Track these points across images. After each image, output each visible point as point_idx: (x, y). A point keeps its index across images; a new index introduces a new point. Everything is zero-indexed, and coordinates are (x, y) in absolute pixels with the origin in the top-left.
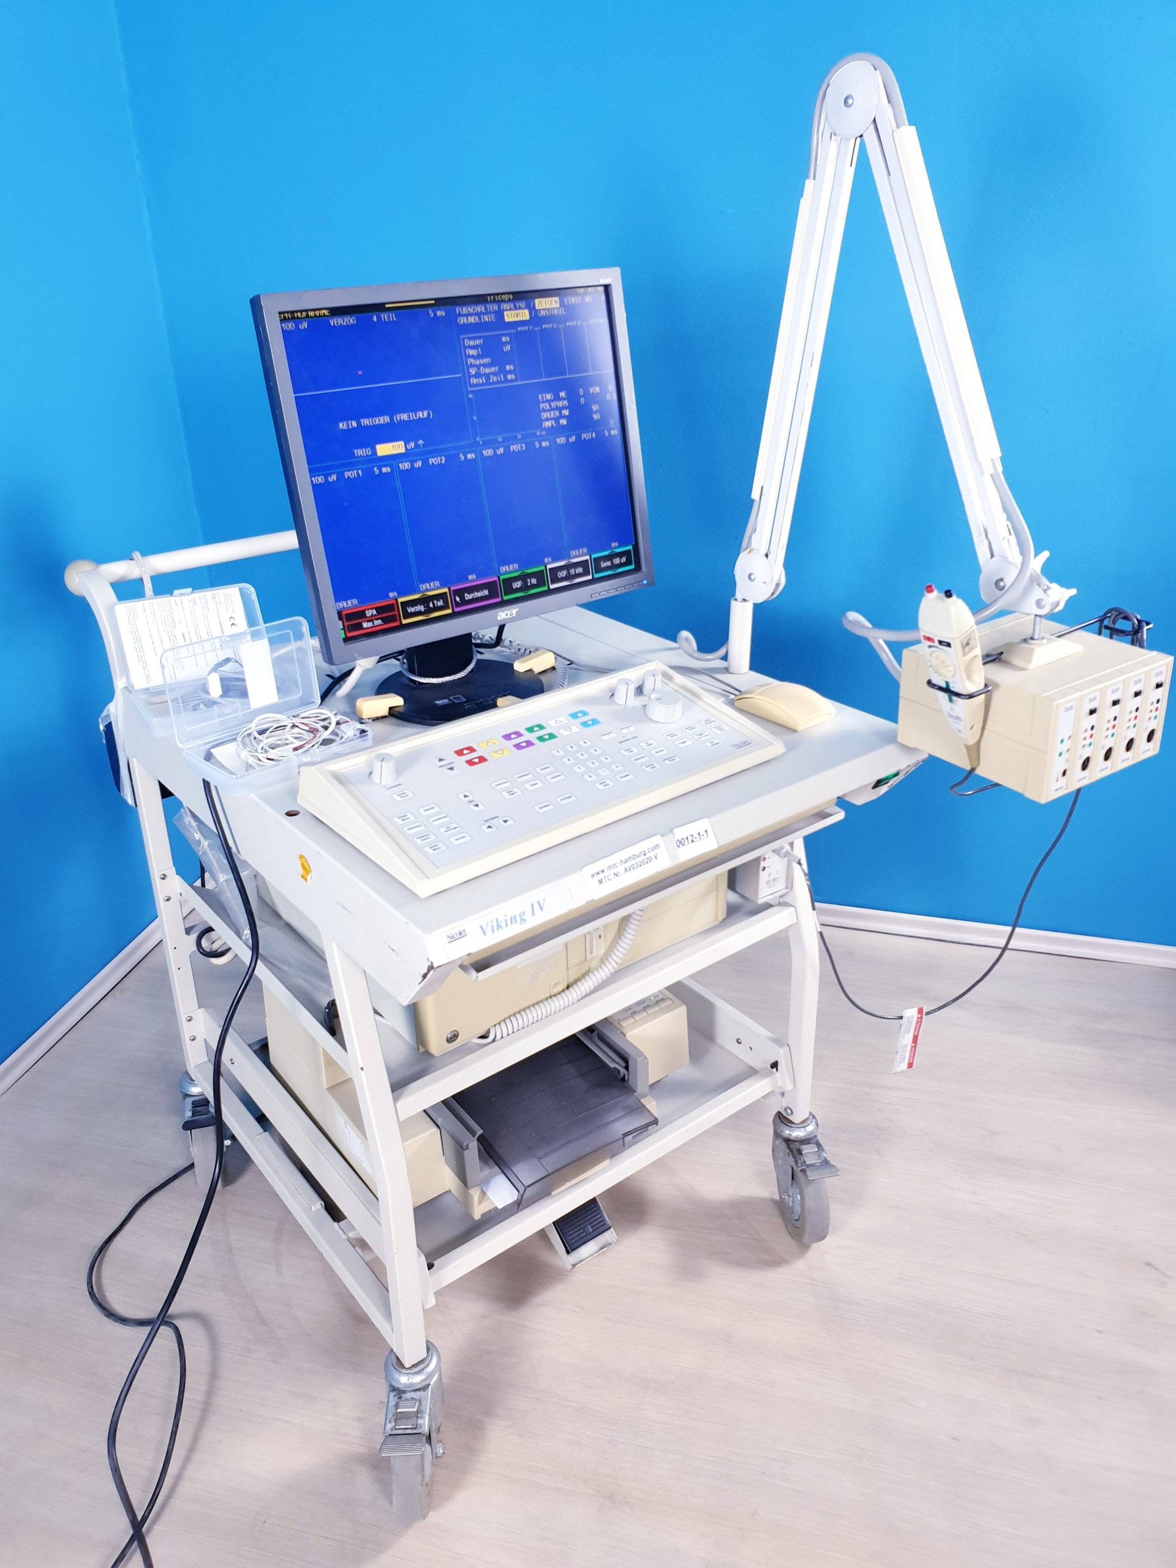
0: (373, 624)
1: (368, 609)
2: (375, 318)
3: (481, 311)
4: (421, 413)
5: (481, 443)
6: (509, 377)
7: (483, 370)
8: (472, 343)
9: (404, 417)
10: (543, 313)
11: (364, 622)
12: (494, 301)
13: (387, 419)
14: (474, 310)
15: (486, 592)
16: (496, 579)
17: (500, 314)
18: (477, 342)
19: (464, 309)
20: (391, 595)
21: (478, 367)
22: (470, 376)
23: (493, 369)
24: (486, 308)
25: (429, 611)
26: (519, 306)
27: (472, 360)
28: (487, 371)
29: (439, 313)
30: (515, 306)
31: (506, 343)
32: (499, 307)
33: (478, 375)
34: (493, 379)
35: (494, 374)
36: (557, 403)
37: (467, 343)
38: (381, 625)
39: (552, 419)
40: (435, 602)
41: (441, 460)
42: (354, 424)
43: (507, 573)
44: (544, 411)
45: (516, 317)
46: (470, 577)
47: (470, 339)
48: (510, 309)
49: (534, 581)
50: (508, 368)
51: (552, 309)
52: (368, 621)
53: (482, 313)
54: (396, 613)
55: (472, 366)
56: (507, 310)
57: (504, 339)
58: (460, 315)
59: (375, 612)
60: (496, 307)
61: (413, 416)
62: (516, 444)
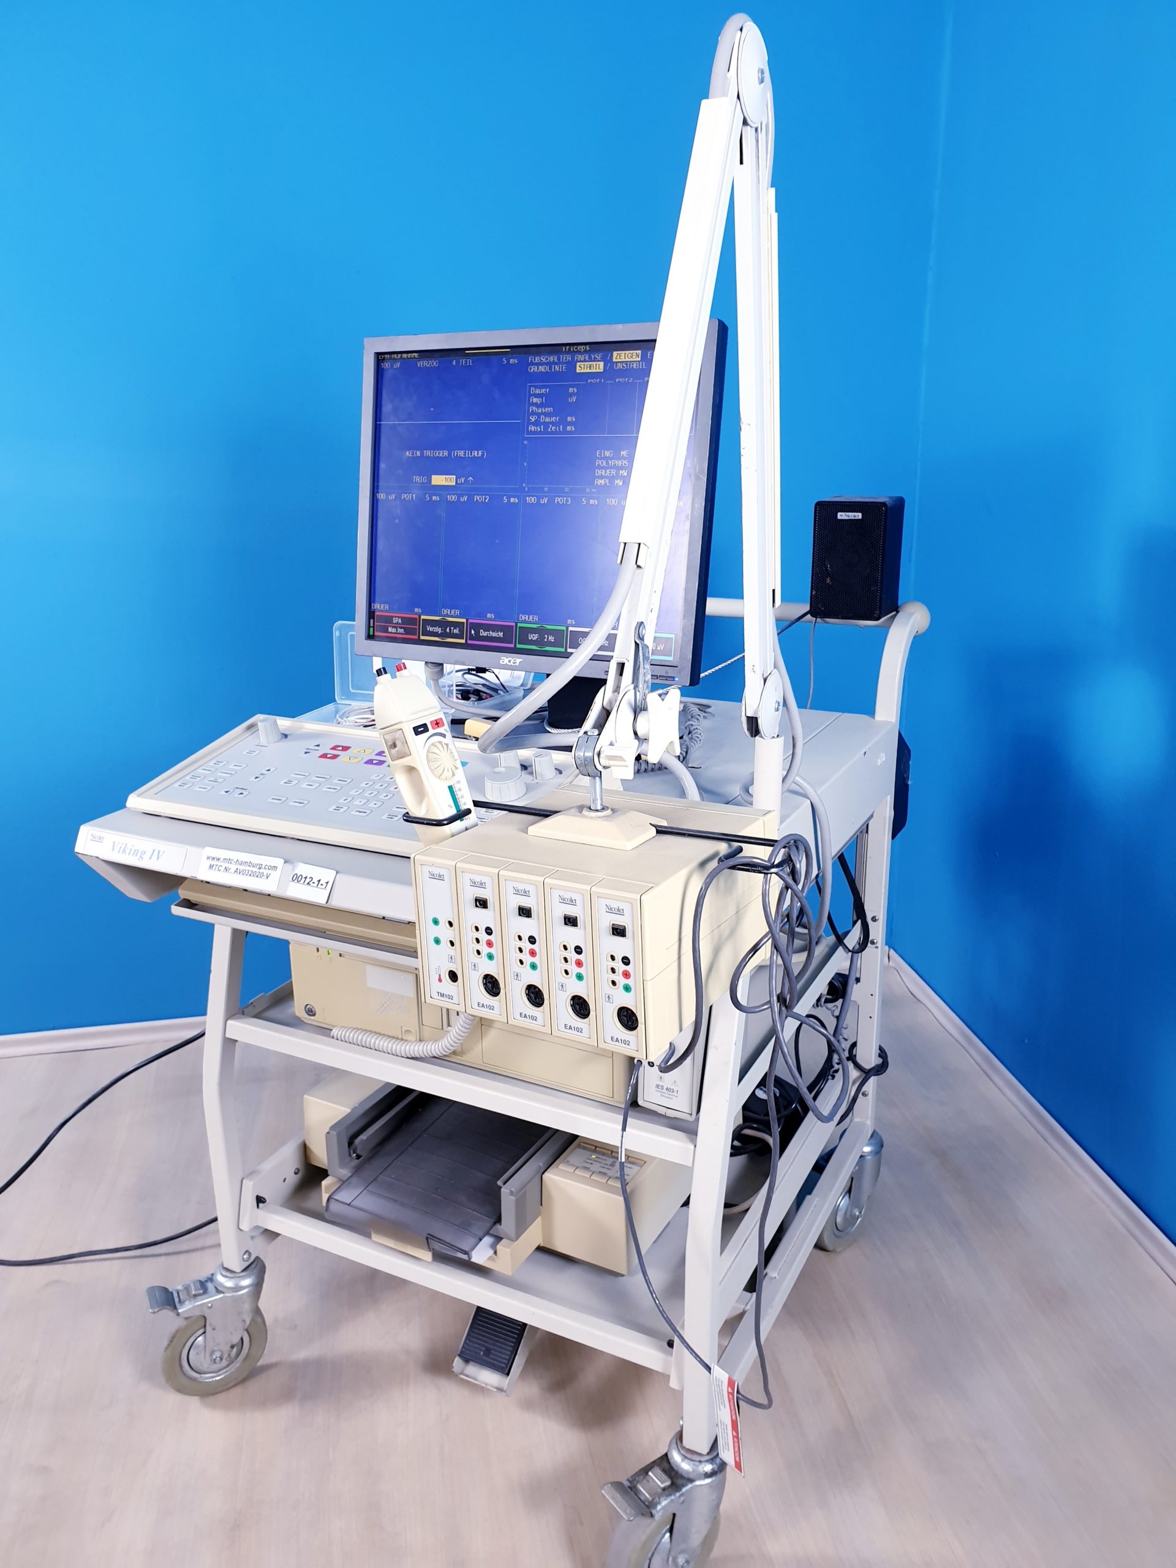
0: (397, 630)
1: (396, 617)
2: (454, 363)
3: (554, 360)
4: (476, 452)
5: (526, 489)
6: (569, 428)
7: (543, 419)
8: (538, 391)
9: (461, 453)
10: (620, 366)
11: (390, 626)
12: (569, 352)
13: (446, 453)
14: (547, 359)
16: (514, 624)
17: (572, 365)
18: (543, 391)
19: (536, 358)
20: (416, 610)
21: (539, 415)
22: (530, 423)
23: (553, 419)
24: (559, 359)
25: (444, 635)
26: (595, 358)
27: (534, 408)
28: (547, 420)
29: (512, 361)
30: (590, 357)
31: (572, 395)
32: (573, 358)
33: (536, 423)
34: (551, 429)
35: (553, 423)
36: (616, 462)
37: (533, 390)
38: (402, 634)
39: (607, 477)
40: (452, 628)
41: (485, 499)
42: (418, 453)
43: (525, 622)
44: (600, 467)
45: (588, 368)
46: (489, 615)
47: (536, 387)
48: (585, 361)
49: (551, 639)
50: (569, 419)
51: (631, 362)
52: (393, 627)
53: (554, 363)
54: (417, 627)
55: (533, 413)
56: (581, 361)
57: (571, 390)
58: (532, 364)
59: (400, 621)
60: (569, 358)
61: (468, 454)
62: (561, 496)
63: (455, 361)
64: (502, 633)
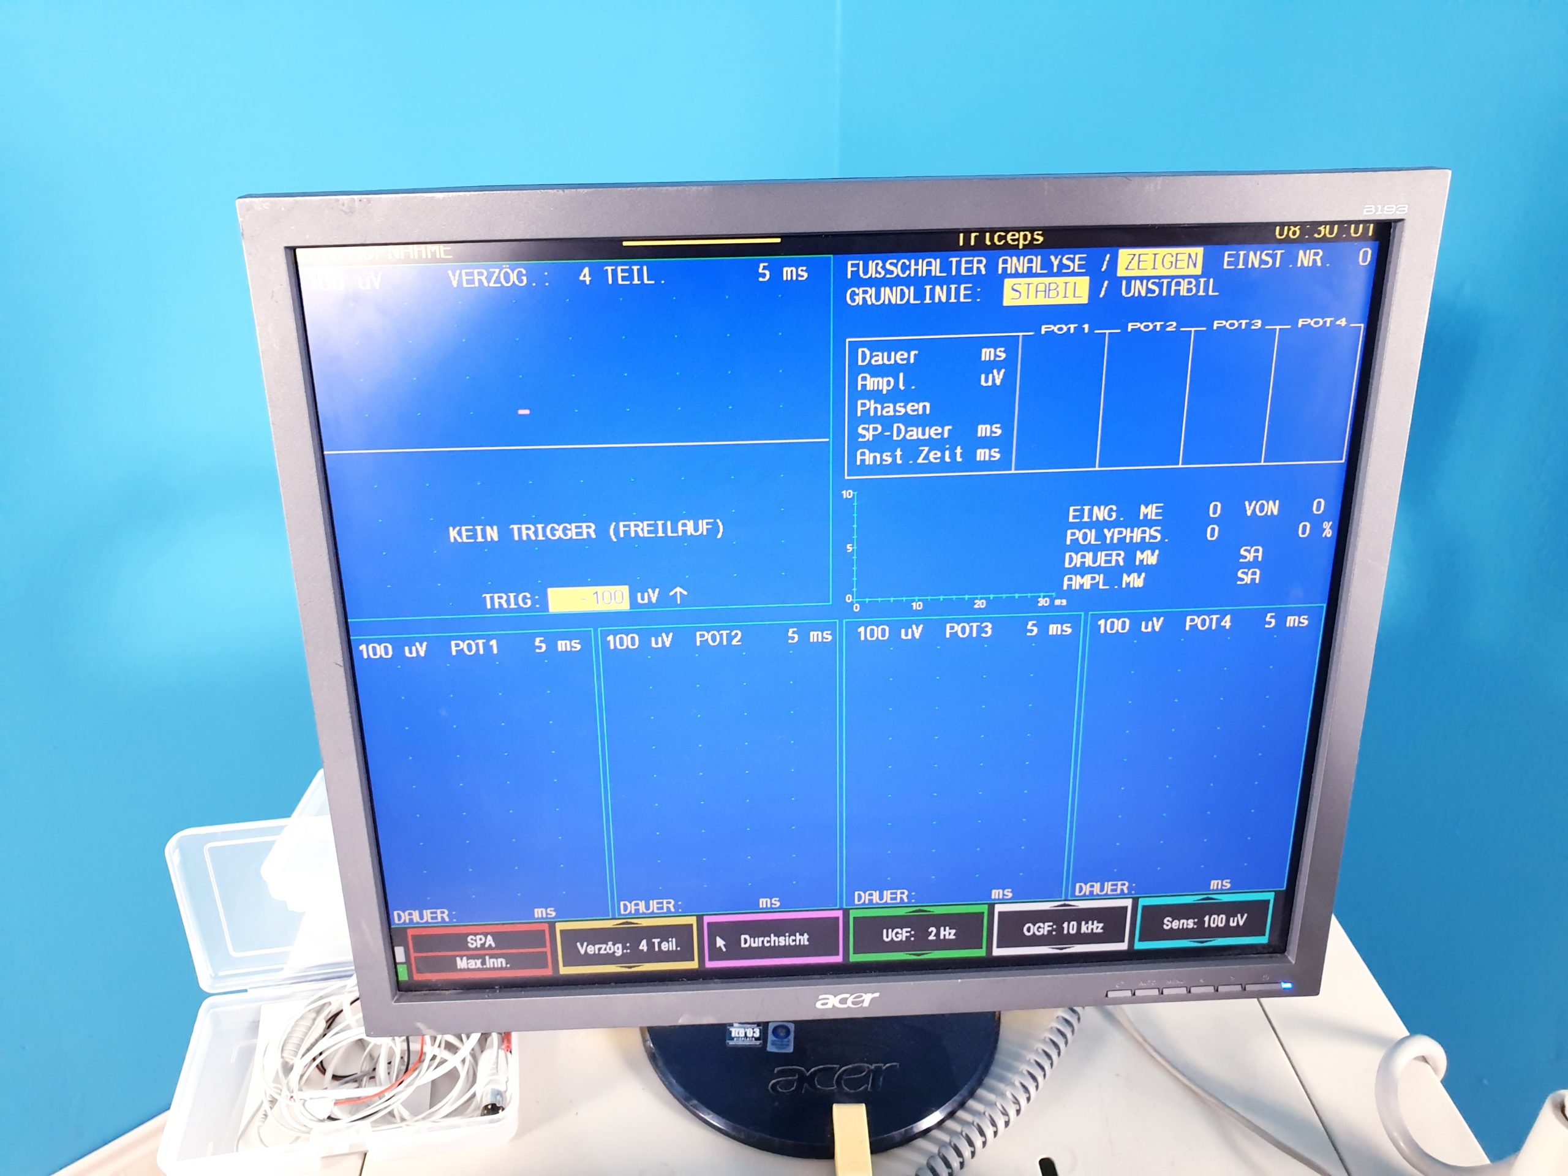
0: (483, 963)
1: (475, 934)
2: (586, 276)
3: (929, 272)
4: (690, 525)
5: (857, 608)
6: (982, 454)
7: (898, 432)
8: (880, 359)
9: (641, 529)
10: (1139, 289)
11: (461, 957)
12: (980, 246)
13: (589, 530)
14: (905, 268)
15: (804, 939)
16: (839, 914)
17: (992, 283)
18: (899, 357)
19: (872, 265)
20: (539, 913)
21: (887, 422)
22: (856, 444)
23: (933, 432)
24: (946, 267)
25: (636, 956)
26: (1061, 266)
27: (871, 405)
28: (915, 433)
29: (788, 273)
30: (1047, 265)
31: (989, 367)
32: (992, 266)
33: (880, 444)
34: (926, 457)
35: (933, 444)
36: (1127, 532)
37: (864, 357)
38: (502, 968)
39: (1098, 570)
40: (656, 941)
41: (730, 638)
42: (493, 533)
43: (871, 905)
44: (1076, 547)
45: (1041, 295)
46: (763, 902)
47: (874, 347)
48: (1030, 274)
49: (948, 933)
50: (983, 430)
51: (1173, 277)
52: (469, 958)
53: (929, 279)
54: (548, 949)
55: (866, 418)
56: (1017, 275)
57: (987, 354)
58: (857, 281)
59: (490, 941)
60: (979, 264)
61: (663, 529)
62: (964, 621)
63: (586, 270)
64: (806, 936)
